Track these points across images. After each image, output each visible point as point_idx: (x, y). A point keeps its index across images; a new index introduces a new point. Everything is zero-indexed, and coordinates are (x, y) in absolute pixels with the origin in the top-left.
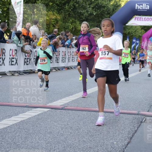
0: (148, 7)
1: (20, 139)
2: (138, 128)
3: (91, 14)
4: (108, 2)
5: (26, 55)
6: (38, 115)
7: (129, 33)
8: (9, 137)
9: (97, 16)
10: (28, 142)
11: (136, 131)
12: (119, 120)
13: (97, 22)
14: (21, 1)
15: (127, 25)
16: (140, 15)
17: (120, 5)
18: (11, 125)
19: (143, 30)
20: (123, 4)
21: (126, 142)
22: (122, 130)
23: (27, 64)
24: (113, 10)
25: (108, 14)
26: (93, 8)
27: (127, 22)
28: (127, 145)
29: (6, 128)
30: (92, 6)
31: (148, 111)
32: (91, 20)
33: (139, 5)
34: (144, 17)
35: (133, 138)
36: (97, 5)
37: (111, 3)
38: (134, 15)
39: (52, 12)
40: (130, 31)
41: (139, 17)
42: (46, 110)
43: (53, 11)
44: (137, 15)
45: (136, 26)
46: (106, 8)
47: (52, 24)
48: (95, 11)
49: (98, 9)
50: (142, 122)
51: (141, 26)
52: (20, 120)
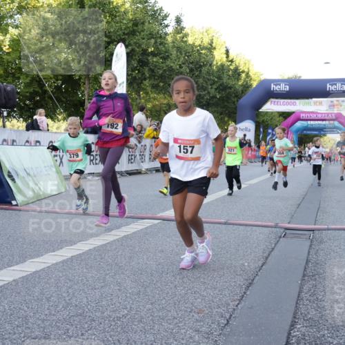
0: (287, 88)
1: (123, 259)
2: (276, 245)
3: (214, 97)
4: (236, 82)
5: (130, 150)
6: (146, 228)
7: (263, 121)
8: (109, 257)
9: (221, 99)
10: (133, 263)
11: (273, 249)
12: (251, 235)
13: (221, 108)
14: (123, 83)
15: (260, 110)
16: (277, 98)
17: (251, 85)
18: (112, 242)
19: (281, 118)
20: (255, 84)
21: (260, 263)
22: (256, 247)
23: (132, 163)
24: (242, 92)
25: (236, 96)
26: (216, 89)
27: (260, 108)
28: (262, 266)
29: (105, 245)
30: (215, 87)
31: (289, 223)
32: (213, 104)
33: (276, 85)
34: (282, 101)
35: (270, 258)
36: (221, 85)
37: (240, 83)
38: (269, 98)
39: (162, 95)
40: (265, 118)
41: (277, 100)
42: (156, 222)
43: (164, 94)
44: (273, 98)
45: (272, 113)
46: (233, 90)
47: (164, 111)
48: (219, 93)
49: (222, 90)
50: (280, 237)
51: (278, 112)
52: (123, 234)
